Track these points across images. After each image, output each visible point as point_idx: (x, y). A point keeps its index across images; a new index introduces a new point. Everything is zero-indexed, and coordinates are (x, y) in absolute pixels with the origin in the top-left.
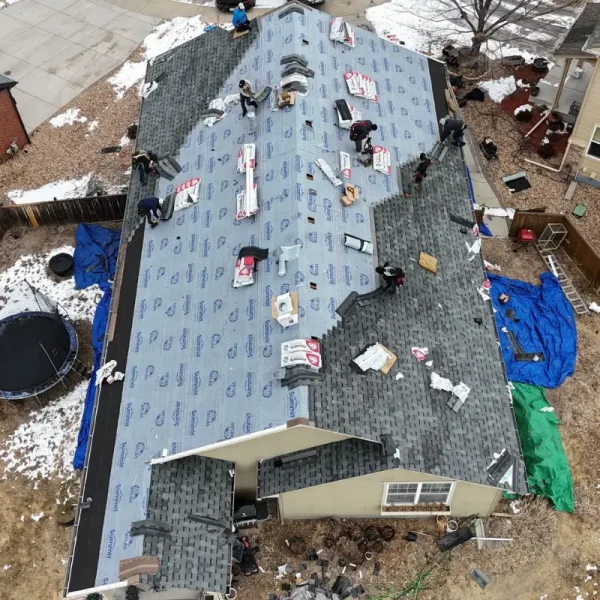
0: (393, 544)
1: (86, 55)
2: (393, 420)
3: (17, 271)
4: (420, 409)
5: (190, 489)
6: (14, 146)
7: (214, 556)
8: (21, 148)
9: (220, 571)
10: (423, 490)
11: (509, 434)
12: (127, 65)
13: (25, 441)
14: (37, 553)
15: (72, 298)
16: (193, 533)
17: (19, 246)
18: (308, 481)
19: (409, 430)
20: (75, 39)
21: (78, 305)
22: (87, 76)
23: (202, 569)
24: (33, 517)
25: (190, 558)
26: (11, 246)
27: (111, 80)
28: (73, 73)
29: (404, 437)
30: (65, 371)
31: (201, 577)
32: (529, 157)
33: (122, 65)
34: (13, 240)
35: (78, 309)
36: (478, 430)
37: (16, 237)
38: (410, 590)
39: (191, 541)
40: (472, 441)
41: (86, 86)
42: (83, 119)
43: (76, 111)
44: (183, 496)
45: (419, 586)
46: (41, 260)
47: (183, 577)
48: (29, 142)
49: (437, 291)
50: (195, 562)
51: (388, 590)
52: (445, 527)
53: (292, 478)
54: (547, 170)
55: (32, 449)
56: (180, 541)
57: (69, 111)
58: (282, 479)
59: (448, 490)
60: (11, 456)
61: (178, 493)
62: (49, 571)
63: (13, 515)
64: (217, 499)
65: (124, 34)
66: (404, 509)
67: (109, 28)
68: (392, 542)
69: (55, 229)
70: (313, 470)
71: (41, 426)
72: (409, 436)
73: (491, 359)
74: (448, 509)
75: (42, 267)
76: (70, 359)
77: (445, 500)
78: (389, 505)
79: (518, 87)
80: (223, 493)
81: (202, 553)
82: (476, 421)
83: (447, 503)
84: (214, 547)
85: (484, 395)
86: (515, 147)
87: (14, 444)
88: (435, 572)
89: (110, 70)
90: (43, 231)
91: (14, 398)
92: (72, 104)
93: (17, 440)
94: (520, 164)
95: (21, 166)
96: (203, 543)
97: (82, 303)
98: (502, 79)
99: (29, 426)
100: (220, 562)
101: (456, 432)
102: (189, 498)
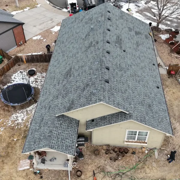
0: (128, 155)
1: (45, 23)
2: (130, 107)
3: (18, 74)
4: (139, 106)
5: (65, 125)
6: (22, 42)
7: (71, 145)
8: (23, 44)
9: (72, 149)
10: (138, 135)
11: (167, 118)
12: (56, 26)
13: (15, 118)
14: (14, 150)
15: (34, 81)
16: (65, 137)
17: (19, 68)
18: (102, 125)
19: (135, 111)
20: (42, 20)
21: (35, 83)
22: (44, 28)
23: (66, 148)
24: (14, 139)
25: (63, 144)
26: (17, 68)
27: (51, 30)
28: (40, 27)
29: (134, 112)
30: (29, 99)
31: (66, 150)
32: (173, 54)
33: (55, 26)
34: (18, 66)
35: (35, 84)
36: (157, 115)
37: (19, 65)
38: (133, 169)
39: (64, 139)
40: (155, 118)
41: (44, 30)
42: (42, 38)
43: (40, 36)
44: (63, 126)
45: (136, 168)
46: (26, 71)
47: (60, 149)
48: (26, 43)
49: (145, 77)
50: (65, 145)
51: (125, 168)
52: (145, 151)
53: (97, 124)
54: (179, 57)
55: (16, 120)
56: (60, 138)
57: (38, 36)
58: (94, 125)
59: (146, 135)
60: (10, 122)
61: (61, 125)
62: (17, 155)
63: (8, 138)
64: (73, 129)
65: (56, 19)
66: (132, 142)
67: (52, 18)
68: (128, 154)
69: (31, 64)
70: (104, 122)
71: (20, 114)
72: (135, 112)
73: (162, 98)
74: (146, 143)
75: (26, 73)
76: (31, 96)
77: (145, 140)
78: (127, 140)
79: (170, 36)
80: (75, 128)
81: (67, 143)
82: (157, 113)
83: (146, 141)
84: (71, 142)
85: (159, 107)
86: (169, 51)
87: (11, 119)
88: (141, 164)
89: (51, 27)
90: (27, 64)
91: (13, 105)
92: (39, 34)
93: (12, 118)
94: (170, 56)
95: (23, 48)
96: (67, 140)
97: (36, 83)
98: (165, 34)
99: (16, 114)
100: (72, 147)
101: (150, 114)
102: (64, 127)
